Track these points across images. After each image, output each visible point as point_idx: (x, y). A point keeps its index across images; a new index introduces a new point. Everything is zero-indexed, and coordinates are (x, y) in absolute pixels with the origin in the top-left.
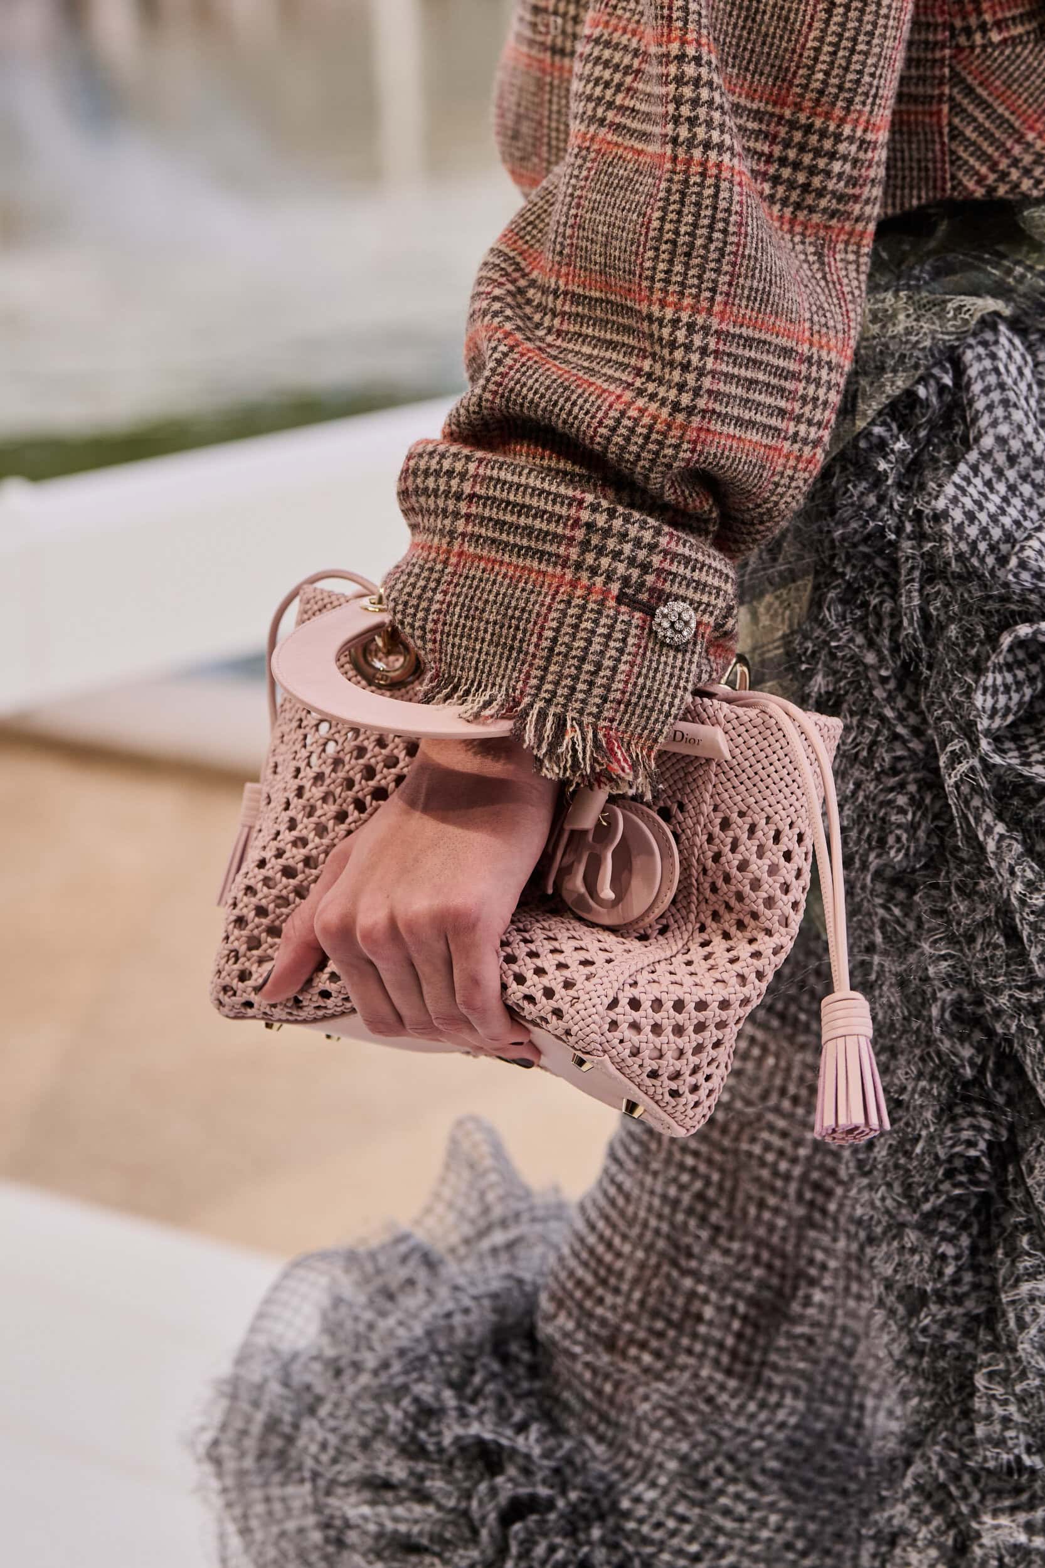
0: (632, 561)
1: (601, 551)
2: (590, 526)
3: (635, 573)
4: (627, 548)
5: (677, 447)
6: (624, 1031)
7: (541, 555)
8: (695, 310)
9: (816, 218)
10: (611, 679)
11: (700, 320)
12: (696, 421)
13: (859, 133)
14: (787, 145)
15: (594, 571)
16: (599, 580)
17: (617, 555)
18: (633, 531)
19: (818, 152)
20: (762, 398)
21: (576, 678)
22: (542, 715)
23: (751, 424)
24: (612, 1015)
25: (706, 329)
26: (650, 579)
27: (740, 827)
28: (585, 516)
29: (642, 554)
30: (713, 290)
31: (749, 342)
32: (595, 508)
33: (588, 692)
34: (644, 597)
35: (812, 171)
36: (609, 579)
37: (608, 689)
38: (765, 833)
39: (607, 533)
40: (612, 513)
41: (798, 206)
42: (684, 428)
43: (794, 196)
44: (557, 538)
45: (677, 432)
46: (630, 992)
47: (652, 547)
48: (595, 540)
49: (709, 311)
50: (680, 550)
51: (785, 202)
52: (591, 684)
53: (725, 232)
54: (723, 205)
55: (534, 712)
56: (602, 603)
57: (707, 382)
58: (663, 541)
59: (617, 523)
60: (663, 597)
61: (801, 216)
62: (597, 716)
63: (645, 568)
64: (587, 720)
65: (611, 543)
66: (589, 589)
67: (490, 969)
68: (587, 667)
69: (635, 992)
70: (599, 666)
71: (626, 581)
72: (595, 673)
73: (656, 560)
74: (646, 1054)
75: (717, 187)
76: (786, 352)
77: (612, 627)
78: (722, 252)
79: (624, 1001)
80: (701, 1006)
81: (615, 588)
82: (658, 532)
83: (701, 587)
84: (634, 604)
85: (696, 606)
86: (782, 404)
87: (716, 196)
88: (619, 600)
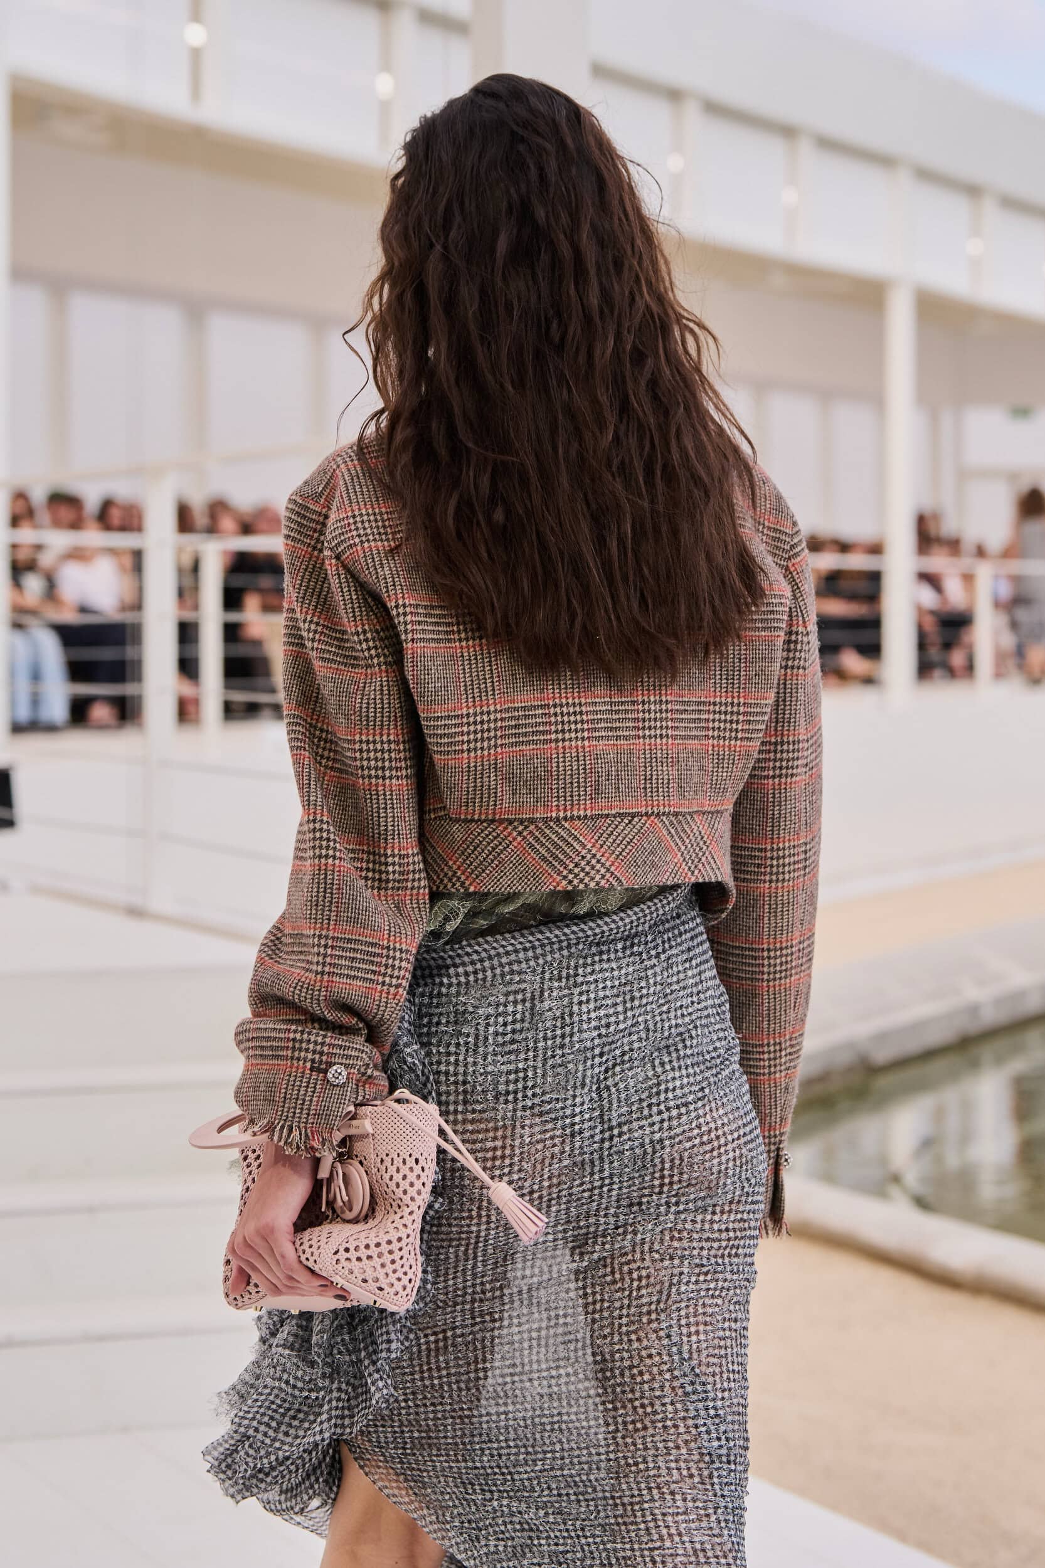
0: (314, 1052)
1: (300, 1050)
2: (294, 1040)
3: (317, 1057)
4: (311, 1046)
5: (319, 990)
6: (343, 1262)
7: (278, 1057)
8: (322, 929)
9: (390, 892)
10: (310, 1105)
11: (324, 933)
12: (326, 977)
13: (396, 852)
14: (368, 862)
15: (299, 1059)
16: (301, 1063)
17: (307, 1050)
18: (313, 1038)
19: (380, 864)
20: (361, 966)
21: (295, 1108)
22: (282, 1127)
23: (354, 977)
24: (337, 1257)
25: (327, 937)
26: (324, 1058)
27: (388, 1160)
28: (291, 1036)
29: (318, 1048)
30: (329, 919)
31: (350, 941)
32: (295, 1032)
33: (301, 1113)
34: (323, 1066)
35: (380, 872)
36: (305, 1061)
37: (309, 1110)
38: (398, 1162)
39: (301, 1041)
40: (302, 1032)
41: (379, 889)
42: (321, 981)
43: (376, 884)
44: (282, 1048)
45: (318, 984)
46: (345, 1245)
47: (323, 1044)
48: (297, 1045)
49: (328, 929)
50: (336, 1042)
51: (373, 888)
52: (302, 1109)
53: (331, 893)
54: (329, 882)
55: (278, 1127)
56: (303, 1073)
57: (328, 960)
58: (328, 1040)
59: (305, 1036)
60: (330, 1065)
61: (382, 892)
62: (306, 1123)
63: (321, 1053)
64: (302, 1125)
65: (304, 1045)
66: (297, 1068)
67: (289, 1250)
68: (300, 1102)
69: (347, 1245)
70: (304, 1100)
71: (313, 1061)
72: (303, 1104)
73: (325, 1049)
74: (356, 1271)
75: (326, 874)
76: (373, 945)
77: (308, 1082)
78: (331, 902)
79: (342, 1249)
80: (389, 1242)
81: (308, 1065)
82: (325, 1036)
83: (349, 1057)
84: (319, 1071)
85: (347, 1066)
86: (374, 968)
87: (326, 878)
88: (312, 1069)
